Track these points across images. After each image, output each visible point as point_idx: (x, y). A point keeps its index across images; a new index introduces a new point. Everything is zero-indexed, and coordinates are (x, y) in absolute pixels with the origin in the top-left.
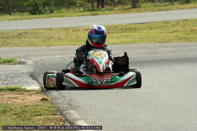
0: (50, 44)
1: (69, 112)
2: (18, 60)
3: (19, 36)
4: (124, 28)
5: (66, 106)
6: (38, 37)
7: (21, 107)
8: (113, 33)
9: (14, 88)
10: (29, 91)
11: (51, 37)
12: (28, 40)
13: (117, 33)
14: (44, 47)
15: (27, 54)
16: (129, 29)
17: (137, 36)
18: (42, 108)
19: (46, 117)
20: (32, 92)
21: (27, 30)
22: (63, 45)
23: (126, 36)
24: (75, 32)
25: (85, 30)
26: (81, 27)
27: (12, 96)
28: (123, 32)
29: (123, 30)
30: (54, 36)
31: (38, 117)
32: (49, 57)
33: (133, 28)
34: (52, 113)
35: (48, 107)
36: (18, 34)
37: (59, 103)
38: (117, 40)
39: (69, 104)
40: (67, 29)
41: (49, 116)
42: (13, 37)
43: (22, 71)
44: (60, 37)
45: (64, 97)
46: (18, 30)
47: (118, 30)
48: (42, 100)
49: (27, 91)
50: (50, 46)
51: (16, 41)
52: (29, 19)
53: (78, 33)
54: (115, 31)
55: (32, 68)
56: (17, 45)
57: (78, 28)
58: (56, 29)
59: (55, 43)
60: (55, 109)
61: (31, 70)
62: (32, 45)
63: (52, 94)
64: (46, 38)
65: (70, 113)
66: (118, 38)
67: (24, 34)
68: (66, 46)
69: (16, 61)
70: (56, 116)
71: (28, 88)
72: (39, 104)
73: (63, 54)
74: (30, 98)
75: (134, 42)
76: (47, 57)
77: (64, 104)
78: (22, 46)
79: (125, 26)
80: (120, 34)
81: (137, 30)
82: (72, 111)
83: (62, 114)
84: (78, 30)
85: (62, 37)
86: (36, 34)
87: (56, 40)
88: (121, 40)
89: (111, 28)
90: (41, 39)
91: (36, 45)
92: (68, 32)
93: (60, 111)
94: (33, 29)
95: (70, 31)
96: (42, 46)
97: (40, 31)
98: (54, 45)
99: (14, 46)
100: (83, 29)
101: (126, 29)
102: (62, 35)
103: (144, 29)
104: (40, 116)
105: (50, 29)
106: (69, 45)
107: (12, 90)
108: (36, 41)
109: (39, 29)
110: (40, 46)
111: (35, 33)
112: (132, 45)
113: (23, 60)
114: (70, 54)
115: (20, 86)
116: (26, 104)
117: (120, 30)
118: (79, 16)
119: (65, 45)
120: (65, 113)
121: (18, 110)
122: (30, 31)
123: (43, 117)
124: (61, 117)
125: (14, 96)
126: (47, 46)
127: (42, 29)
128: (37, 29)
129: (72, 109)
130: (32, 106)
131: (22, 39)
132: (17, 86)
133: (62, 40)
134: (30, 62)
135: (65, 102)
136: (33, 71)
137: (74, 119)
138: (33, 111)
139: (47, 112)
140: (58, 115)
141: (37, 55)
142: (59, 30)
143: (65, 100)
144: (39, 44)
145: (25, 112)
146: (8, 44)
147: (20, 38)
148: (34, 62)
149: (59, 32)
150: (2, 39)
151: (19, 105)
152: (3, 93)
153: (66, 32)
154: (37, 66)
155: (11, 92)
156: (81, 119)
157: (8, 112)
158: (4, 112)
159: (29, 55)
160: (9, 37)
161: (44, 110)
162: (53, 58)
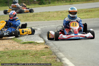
0: (49, 19)
1: (59, 53)
3: (34, 16)
4: (86, 10)
5: (57, 50)
6: (43, 16)
7: (35, 52)
8: (81, 13)
9: (31, 42)
10: (39, 43)
11: (50, 16)
12: (38, 18)
13: (82, 13)
14: (46, 21)
16: (89, 11)
17: (93, 14)
18: (45, 52)
19: (47, 56)
20: (40, 44)
21: (37, 13)
22: (55, 20)
23: (87, 15)
24: (61, 13)
25: (66, 12)
26: (65, 10)
27: (30, 46)
28: (86, 13)
29: (86, 12)
30: (51, 15)
32: (49, 26)
33: (91, 11)
34: (50, 54)
35: (48, 51)
36: (33, 15)
37: (54, 49)
38: (83, 17)
39: (59, 50)
40: (57, 12)
41: (49, 56)
42: (30, 16)
44: (54, 16)
45: (56, 46)
46: (33, 13)
47: (83, 11)
48: (45, 48)
49: (38, 43)
50: (49, 20)
51: (32, 19)
52: (38, 7)
53: (63, 14)
54: (82, 12)
56: (32, 21)
57: (63, 11)
58: (52, 12)
59: (52, 19)
60: (51, 52)
61: (40, 32)
62: (40, 20)
63: (50, 45)
64: (47, 17)
65: (59, 54)
66: (83, 15)
67: (36, 15)
70: (52, 56)
71: (38, 42)
72: (44, 50)
73: (55, 24)
74: (39, 47)
75: (91, 18)
76: (47, 26)
77: (56, 50)
78: (35, 21)
79: (87, 10)
80: (84, 14)
81: (93, 11)
82: (60, 53)
83: (55, 55)
84: (63, 12)
85: (55, 16)
86: (42, 14)
87: (52, 17)
88: (85, 17)
89: (80, 11)
90: (44, 17)
91: (42, 20)
92: (58, 13)
93: (54, 53)
94: (40, 12)
95: (59, 13)
96: (45, 20)
97: (44, 13)
98: (51, 20)
99: (31, 21)
100: (65, 11)
101: (87, 11)
102: (55, 15)
103: (96, 11)
104: (44, 56)
105: (49, 12)
106: (59, 20)
107: (30, 43)
108: (42, 18)
109: (43, 12)
110: (44, 21)
112: (90, 19)
113: (35, 28)
114: (59, 24)
116: (37, 50)
117: (84, 11)
118: (64, 5)
119: (56, 20)
120: (57, 54)
121: (34, 53)
122: (39, 13)
123: (45, 56)
124: (55, 56)
125: (31, 46)
126: (47, 21)
127: (45, 12)
128: (42, 12)
129: (61, 52)
130: (40, 51)
131: (35, 17)
132: (33, 41)
133: (55, 17)
134: (39, 29)
135: (57, 49)
136: (41, 33)
137: (61, 57)
138: (41, 53)
139: (48, 54)
140: (53, 55)
141: (42, 25)
142: (54, 12)
143: (57, 48)
144: (43, 19)
145: (36, 54)
146: (28, 20)
147: (34, 17)
148: (41, 29)
149: (54, 13)
150: (25, 18)
151: (34, 51)
152: (26, 45)
153: (57, 13)
154: (42, 31)
155: (30, 44)
156: (64, 57)
157: (28, 54)
158: (26, 54)
159: (38, 25)
160: (28, 16)
161: (46, 53)
162: (51, 26)
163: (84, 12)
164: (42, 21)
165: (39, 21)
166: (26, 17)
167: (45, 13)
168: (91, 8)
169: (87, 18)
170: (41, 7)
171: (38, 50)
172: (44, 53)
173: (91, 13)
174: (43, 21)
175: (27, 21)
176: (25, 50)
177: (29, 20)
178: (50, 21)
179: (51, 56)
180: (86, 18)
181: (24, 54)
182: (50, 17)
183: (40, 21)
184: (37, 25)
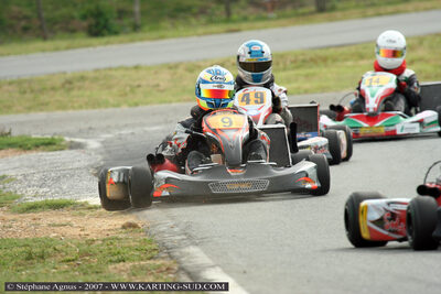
0: (136, 100)
1: (187, 250)
2: (67, 139)
3: (67, 86)
4: (301, 57)
5: (179, 238)
6: (109, 87)
7: (79, 245)
9: (61, 202)
10: (96, 208)
11: (139, 86)
12: (88, 93)
13: (285, 69)
14: (125, 108)
15: (88, 126)
16: (312, 60)
17: (330, 76)
18: (126, 244)
19: (136, 263)
20: (102, 211)
21: (84, 71)
22: (165, 102)
23: (307, 76)
24: (191, 71)
26: (205, 60)
27: (57, 220)
28: (297, 67)
29: (298, 63)
30: (144, 83)
31: (117, 265)
32: (137, 130)
33: (321, 58)
34: (149, 256)
35: (140, 242)
36: (63, 81)
37: (163, 232)
39: (185, 234)
40: (173, 67)
41: (142, 263)
42: (53, 89)
43: (76, 165)
44: (158, 85)
45: (173, 218)
46: (64, 73)
47: (288, 63)
48: (124, 227)
49: (90, 208)
50: (136, 105)
51: (60, 99)
52: (87, 46)
54: (281, 66)
55: (100, 157)
56: (63, 107)
57: (198, 63)
58: (148, 68)
59: (149, 99)
60: (154, 246)
61: (99, 159)
62: (96, 104)
63: (146, 212)
64: (128, 89)
65: (188, 254)
67: (79, 81)
68: (174, 105)
69: (63, 143)
70: (159, 262)
71: (93, 202)
72: (120, 236)
73: (166, 122)
74: (98, 223)
75: (323, 89)
76: (130, 131)
77: (175, 234)
78: (73, 108)
79: (303, 54)
80: (292, 73)
81: (329, 62)
82: (193, 250)
83: (171, 258)
85: (163, 85)
87: (150, 92)
88: (294, 85)
90: (115, 91)
91: (106, 104)
92: (175, 74)
93: (166, 250)
94: (97, 70)
95: (180, 71)
96: (118, 105)
97: (113, 73)
98: (147, 104)
99: (59, 108)
101: (304, 61)
102: (164, 78)
103: (346, 60)
104: (122, 264)
105: (137, 68)
106: (179, 101)
107: (57, 206)
108: (104, 95)
109: (110, 69)
110: (114, 106)
111: (102, 78)
113: (77, 140)
115: (73, 197)
116: (89, 238)
117: (291, 62)
118: (199, 35)
119: (170, 102)
120: (177, 254)
121: (74, 252)
122: (92, 75)
123: (128, 265)
124: (168, 262)
125: (64, 220)
126: (130, 106)
127: (117, 69)
128: (105, 69)
129: (197, 245)
130: (103, 240)
131: (75, 93)
132: (68, 198)
133: (162, 91)
134: (93, 144)
135: (176, 229)
136: (102, 163)
137: (198, 266)
138: (106, 252)
139: (138, 253)
140: (163, 258)
141: (109, 127)
142: (157, 69)
143: (177, 226)
144: (111, 101)
145: (87, 255)
146: (43, 104)
147: (70, 90)
148: (102, 142)
149: (156, 73)
150: (28, 96)
151: (74, 241)
152: (36, 215)
153: (172, 71)
154: (109, 152)
155: (54, 212)
156: (213, 267)
157: (50, 256)
158: (42, 257)
159: (90, 128)
160: (44, 89)
161: (130, 247)
162: (146, 132)
163: (293, 65)
164: (106, 107)
165: (94, 107)
166: (32, 91)
167: (117, 74)
168: (321, 48)
169: (306, 92)
170: (100, 44)
171: (93, 236)
172: (122, 251)
173: (324, 70)
174: (110, 110)
175: (41, 110)
176: (34, 241)
177: (47, 104)
178: (140, 108)
179: (151, 262)
180: (299, 93)
181: (30, 257)
182: (141, 89)
183: (96, 111)
184: (83, 126)
